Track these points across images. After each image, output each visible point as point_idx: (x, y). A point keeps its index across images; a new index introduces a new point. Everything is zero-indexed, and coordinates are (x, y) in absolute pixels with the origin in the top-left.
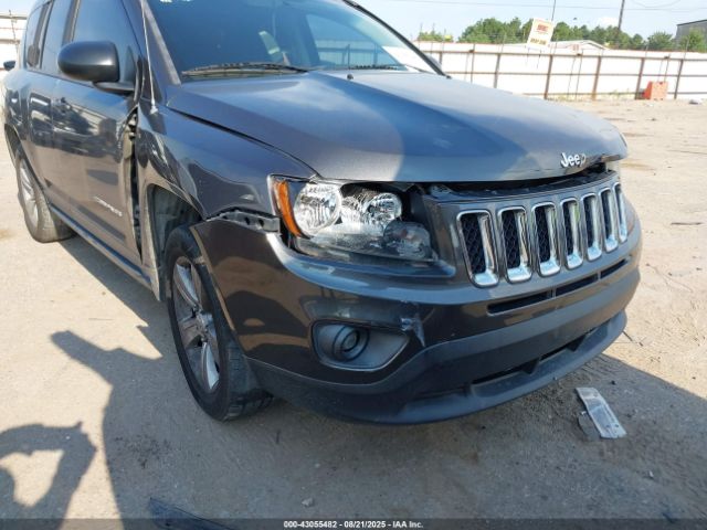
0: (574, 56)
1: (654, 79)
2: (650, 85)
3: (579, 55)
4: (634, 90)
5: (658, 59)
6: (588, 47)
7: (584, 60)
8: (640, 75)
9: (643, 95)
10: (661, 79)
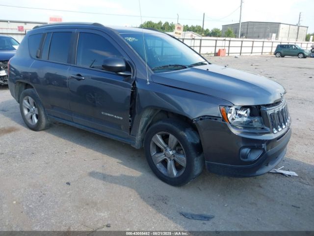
0: (191, 39)
1: (221, 48)
2: (220, 50)
3: (193, 39)
4: (214, 52)
5: (221, 40)
6: (196, 36)
7: (196, 41)
8: (216, 47)
9: (217, 54)
10: (223, 48)
